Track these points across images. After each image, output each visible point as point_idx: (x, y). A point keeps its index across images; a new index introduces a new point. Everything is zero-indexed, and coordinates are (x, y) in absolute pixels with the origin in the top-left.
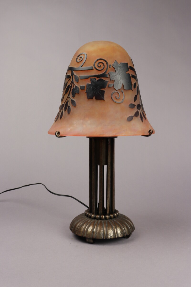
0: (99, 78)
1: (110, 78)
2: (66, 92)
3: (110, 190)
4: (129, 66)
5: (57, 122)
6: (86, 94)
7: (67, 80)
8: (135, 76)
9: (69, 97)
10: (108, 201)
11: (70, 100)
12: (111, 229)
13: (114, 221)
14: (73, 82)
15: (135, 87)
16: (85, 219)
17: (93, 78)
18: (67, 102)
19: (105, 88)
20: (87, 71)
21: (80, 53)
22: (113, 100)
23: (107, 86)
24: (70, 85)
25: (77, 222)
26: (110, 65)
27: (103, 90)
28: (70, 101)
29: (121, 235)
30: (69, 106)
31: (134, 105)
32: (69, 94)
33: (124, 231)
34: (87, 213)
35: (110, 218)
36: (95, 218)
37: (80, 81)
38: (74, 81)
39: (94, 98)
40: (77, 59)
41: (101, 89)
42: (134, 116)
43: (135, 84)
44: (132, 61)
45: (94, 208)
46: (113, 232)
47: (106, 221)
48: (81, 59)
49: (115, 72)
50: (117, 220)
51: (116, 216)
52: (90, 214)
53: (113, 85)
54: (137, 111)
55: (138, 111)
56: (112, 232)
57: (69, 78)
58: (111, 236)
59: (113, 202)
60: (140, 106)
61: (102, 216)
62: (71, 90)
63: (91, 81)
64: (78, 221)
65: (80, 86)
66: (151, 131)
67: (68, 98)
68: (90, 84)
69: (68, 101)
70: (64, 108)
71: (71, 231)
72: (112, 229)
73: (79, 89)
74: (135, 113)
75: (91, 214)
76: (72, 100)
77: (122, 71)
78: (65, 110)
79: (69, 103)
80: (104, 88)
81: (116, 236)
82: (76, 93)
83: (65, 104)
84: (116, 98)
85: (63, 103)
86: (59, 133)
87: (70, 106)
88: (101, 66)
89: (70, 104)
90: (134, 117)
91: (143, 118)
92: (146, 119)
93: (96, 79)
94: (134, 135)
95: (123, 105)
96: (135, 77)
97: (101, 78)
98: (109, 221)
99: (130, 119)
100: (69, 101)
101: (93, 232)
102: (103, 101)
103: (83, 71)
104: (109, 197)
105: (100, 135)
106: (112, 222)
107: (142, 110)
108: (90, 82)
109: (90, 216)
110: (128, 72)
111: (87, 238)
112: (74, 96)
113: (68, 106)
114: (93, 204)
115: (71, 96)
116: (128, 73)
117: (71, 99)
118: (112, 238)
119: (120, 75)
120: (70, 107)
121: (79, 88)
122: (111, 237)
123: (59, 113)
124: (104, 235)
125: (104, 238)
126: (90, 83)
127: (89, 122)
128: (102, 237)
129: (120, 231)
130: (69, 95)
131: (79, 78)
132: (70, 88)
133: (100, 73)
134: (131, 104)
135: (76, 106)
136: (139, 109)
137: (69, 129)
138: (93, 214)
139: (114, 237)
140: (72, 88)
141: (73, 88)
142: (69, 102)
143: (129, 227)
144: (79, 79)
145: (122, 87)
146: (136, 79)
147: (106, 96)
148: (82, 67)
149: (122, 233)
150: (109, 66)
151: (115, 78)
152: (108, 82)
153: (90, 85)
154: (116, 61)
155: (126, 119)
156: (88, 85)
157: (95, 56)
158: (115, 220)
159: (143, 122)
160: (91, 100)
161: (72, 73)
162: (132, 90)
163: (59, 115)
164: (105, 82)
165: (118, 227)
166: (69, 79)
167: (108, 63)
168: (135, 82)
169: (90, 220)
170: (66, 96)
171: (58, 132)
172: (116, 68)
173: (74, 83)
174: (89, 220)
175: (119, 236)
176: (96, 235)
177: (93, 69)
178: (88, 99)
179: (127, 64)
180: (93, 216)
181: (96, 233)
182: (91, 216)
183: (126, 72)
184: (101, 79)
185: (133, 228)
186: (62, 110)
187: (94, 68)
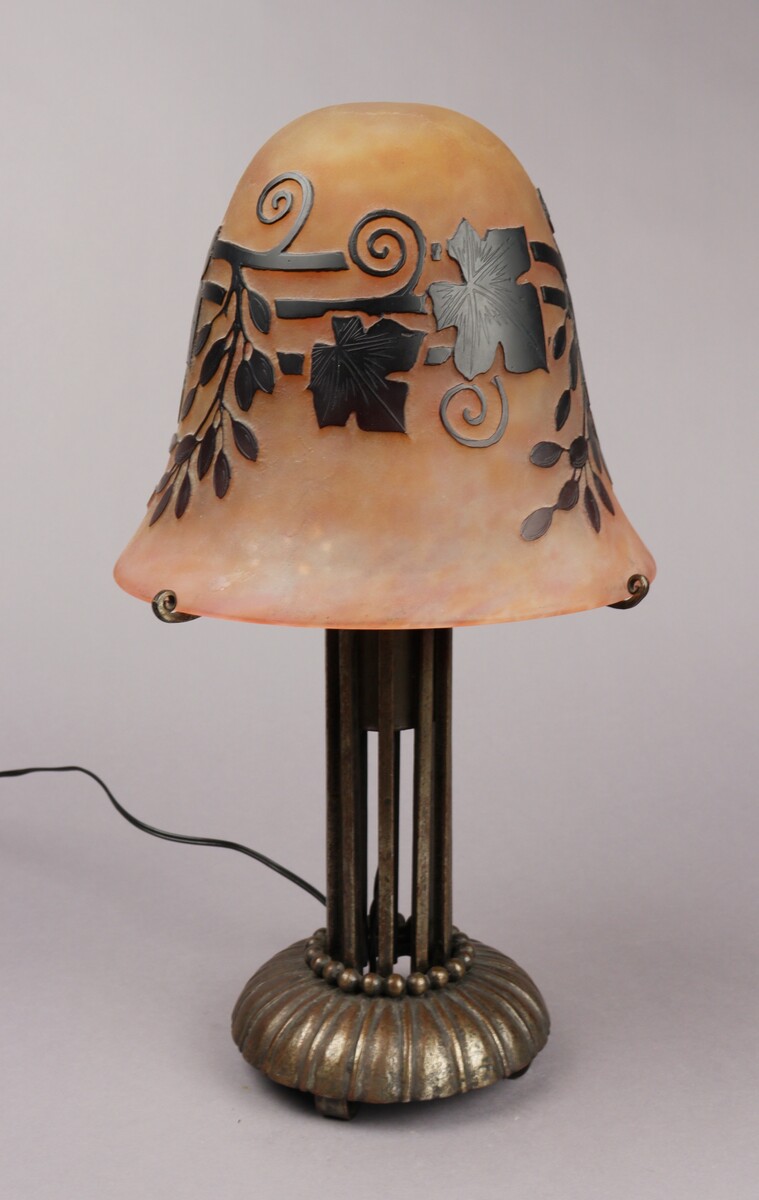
0: (378, 314)
1: (434, 314)
2: (206, 376)
3: (431, 849)
4: (532, 243)
5: (158, 525)
6: (310, 398)
7: (212, 310)
8: (561, 288)
9: (222, 405)
10: (422, 904)
11: (225, 422)
12: (437, 1052)
13: (451, 1003)
14: (241, 328)
15: (558, 353)
16: (308, 994)
17: (347, 315)
18: (211, 434)
19: (412, 370)
20: (314, 273)
21: (275, 174)
22: (448, 432)
23: (420, 358)
24: (223, 341)
25: (268, 1006)
26: (434, 248)
27: (398, 378)
28: (225, 428)
29: (486, 1076)
30: (221, 452)
31: (556, 449)
32: (222, 388)
33: (502, 1054)
34: (318, 961)
35: (434, 986)
36: (357, 989)
37: (277, 324)
38: (247, 321)
39: (352, 421)
40: (261, 201)
41: (387, 374)
42: (555, 508)
43: (561, 334)
44: (546, 210)
45: (353, 936)
46: (449, 1066)
47: (414, 1004)
48: (283, 209)
49: (461, 282)
50: (465, 992)
51: (460, 974)
52: (330, 968)
53: (450, 350)
54: (569, 478)
55: (576, 478)
56: (444, 1065)
57: (221, 304)
58: (440, 1085)
59: (446, 904)
60: (583, 449)
61: (390, 981)
62: (234, 370)
63: (334, 329)
64: (276, 1001)
65: (280, 356)
66: (637, 583)
67: (216, 408)
68: (333, 348)
69: (216, 426)
70: (195, 457)
71: (241, 1050)
72: (440, 1049)
73: (270, 368)
74: (563, 490)
75: (340, 966)
76: (238, 423)
77: (494, 276)
78: (202, 475)
79: (219, 438)
80: (404, 368)
81: (464, 1085)
82: (259, 388)
83: (199, 439)
84: (465, 419)
85: (192, 433)
86: (172, 600)
87: (226, 452)
88: (386, 250)
89: (225, 442)
90: (556, 515)
91: (601, 507)
92: (613, 513)
93: (364, 322)
94: (555, 614)
95: (500, 452)
96: (559, 298)
97: (385, 317)
98: (429, 1005)
99: (538, 527)
100: (221, 425)
101: (350, 1070)
102: (396, 437)
103: (290, 273)
104: (427, 883)
105: (384, 623)
106: (439, 1008)
107: (593, 464)
108: (331, 335)
109: (331, 973)
110: (524, 280)
111: (320, 1098)
112: (245, 404)
113: (217, 453)
114: (349, 921)
115: (230, 401)
116: (526, 282)
117: (232, 419)
118: (443, 1095)
119: (488, 297)
120: (229, 458)
121: (275, 362)
122: (437, 1089)
123: (167, 478)
124: (402, 1082)
125: (402, 1096)
126: (332, 344)
127: (327, 547)
128: (392, 1096)
129: (481, 1057)
130: (220, 396)
131: (273, 309)
132: (226, 358)
133: (381, 291)
134: (544, 444)
135: (260, 460)
136: (581, 466)
137: (223, 583)
138: (348, 966)
139: (454, 1092)
140: (237, 361)
141: (244, 362)
142: (220, 432)
143: (525, 1029)
144: (274, 317)
145: (496, 358)
146: (564, 308)
147: (413, 412)
148: (290, 253)
149: (491, 1068)
150: (429, 253)
151: (459, 313)
152: (425, 339)
153: (327, 351)
154: (464, 219)
155: (518, 528)
156: (320, 352)
157: (359, 195)
158: (455, 997)
159: (601, 532)
160: (335, 430)
161: (233, 279)
162: (548, 371)
163: (171, 491)
164: (409, 336)
165: (472, 1033)
166: (220, 308)
167: (425, 233)
168: (561, 324)
169: (331, 998)
170: (207, 396)
171: (165, 597)
172: (465, 263)
173: (247, 332)
174: (327, 999)
175: (477, 1083)
176: (363, 1086)
177: (345, 268)
178: (321, 426)
179: (521, 231)
180: (348, 977)
181: (366, 1076)
182: (339, 975)
183: (516, 280)
184: (390, 321)
185: (540, 1027)
186: (184, 468)
187: (349, 262)
